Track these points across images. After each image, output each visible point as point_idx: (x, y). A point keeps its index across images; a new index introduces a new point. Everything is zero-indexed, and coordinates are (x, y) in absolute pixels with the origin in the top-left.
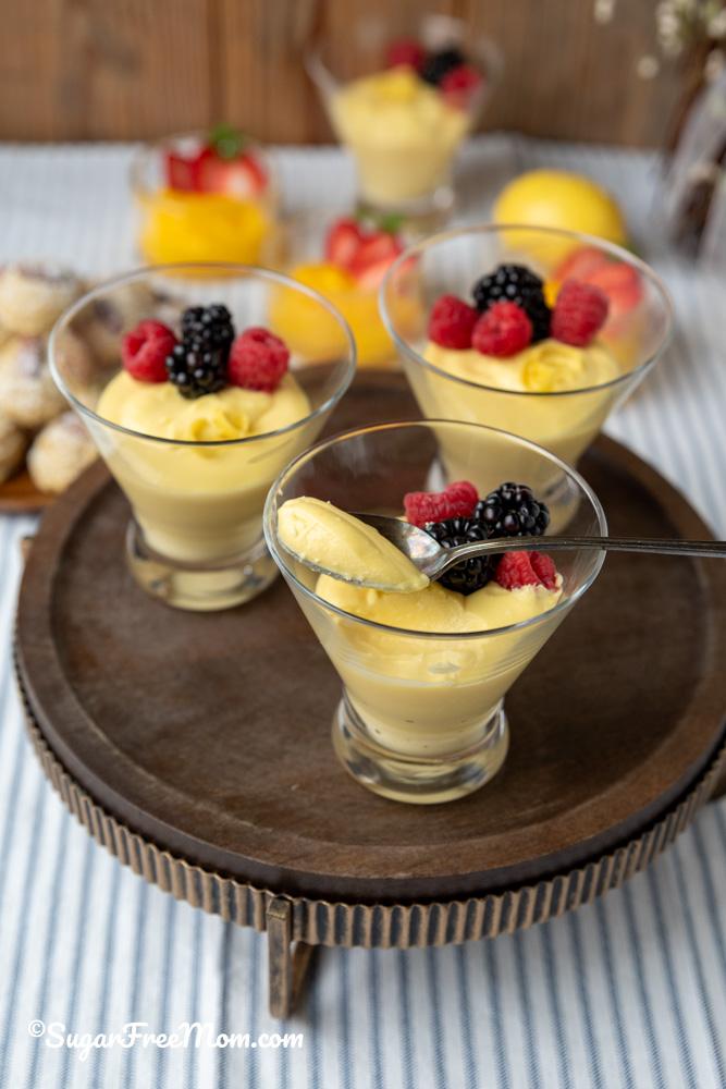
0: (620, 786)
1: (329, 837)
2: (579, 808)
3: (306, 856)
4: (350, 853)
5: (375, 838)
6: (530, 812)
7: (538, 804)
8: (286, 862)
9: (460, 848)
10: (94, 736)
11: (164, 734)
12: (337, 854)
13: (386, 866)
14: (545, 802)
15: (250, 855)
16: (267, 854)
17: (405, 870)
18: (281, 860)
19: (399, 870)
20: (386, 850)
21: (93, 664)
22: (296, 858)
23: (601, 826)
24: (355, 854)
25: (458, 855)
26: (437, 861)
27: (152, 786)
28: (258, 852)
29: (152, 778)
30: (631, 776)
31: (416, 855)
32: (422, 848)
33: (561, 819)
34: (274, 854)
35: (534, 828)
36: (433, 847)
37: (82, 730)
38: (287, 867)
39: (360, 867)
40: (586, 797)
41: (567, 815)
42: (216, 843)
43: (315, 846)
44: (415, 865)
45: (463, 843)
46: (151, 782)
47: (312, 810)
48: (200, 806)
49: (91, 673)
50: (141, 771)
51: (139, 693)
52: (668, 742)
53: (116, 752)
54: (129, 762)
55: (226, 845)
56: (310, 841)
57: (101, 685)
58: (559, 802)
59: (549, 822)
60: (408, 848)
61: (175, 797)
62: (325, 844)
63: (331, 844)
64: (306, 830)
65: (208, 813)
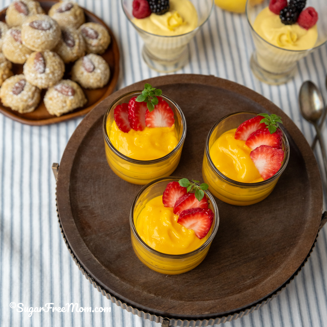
0: (279, 271)
1: (181, 299)
2: (265, 281)
3: (174, 307)
4: (189, 305)
5: (196, 296)
6: (248, 282)
7: (251, 278)
8: (167, 310)
9: (226, 301)
10: (95, 261)
11: (119, 256)
12: (184, 305)
13: (201, 309)
14: (253, 277)
15: (155, 308)
16: (161, 308)
17: (208, 311)
18: (165, 310)
19: (206, 311)
20: (201, 303)
21: (90, 227)
22: (170, 309)
23: (273, 288)
24: (190, 305)
25: (225, 304)
26: (218, 306)
27: (118, 282)
28: (157, 307)
29: (118, 278)
30: (283, 266)
31: (211, 304)
32: (213, 301)
33: (259, 286)
34: (163, 307)
35: (250, 290)
36: (217, 301)
37: (90, 259)
38: (168, 312)
39: (192, 311)
40: (268, 275)
41: (261, 285)
42: (143, 304)
43: (176, 303)
44: (211, 309)
45: (226, 298)
46: (117, 280)
47: (174, 285)
48: (135, 289)
49: (89, 231)
50: (113, 275)
51: (108, 238)
52: (295, 250)
53: (104, 268)
54: (108, 272)
55: (146, 304)
56: (175, 301)
57: (93, 236)
58: (258, 277)
59: (255, 288)
60: (208, 302)
61: (127, 286)
62: (180, 302)
63: (182, 302)
64: (172, 295)
65: (139, 292)
